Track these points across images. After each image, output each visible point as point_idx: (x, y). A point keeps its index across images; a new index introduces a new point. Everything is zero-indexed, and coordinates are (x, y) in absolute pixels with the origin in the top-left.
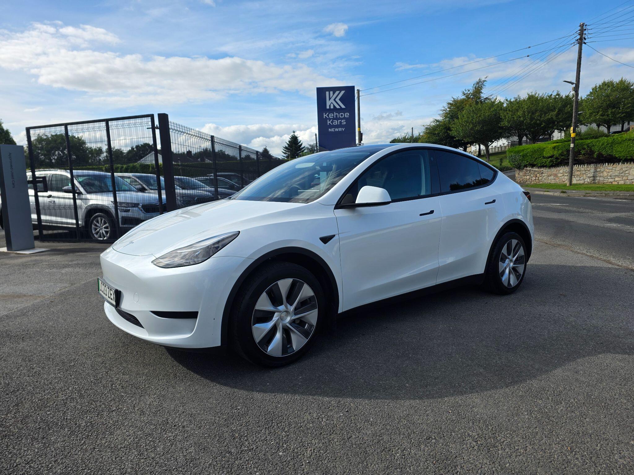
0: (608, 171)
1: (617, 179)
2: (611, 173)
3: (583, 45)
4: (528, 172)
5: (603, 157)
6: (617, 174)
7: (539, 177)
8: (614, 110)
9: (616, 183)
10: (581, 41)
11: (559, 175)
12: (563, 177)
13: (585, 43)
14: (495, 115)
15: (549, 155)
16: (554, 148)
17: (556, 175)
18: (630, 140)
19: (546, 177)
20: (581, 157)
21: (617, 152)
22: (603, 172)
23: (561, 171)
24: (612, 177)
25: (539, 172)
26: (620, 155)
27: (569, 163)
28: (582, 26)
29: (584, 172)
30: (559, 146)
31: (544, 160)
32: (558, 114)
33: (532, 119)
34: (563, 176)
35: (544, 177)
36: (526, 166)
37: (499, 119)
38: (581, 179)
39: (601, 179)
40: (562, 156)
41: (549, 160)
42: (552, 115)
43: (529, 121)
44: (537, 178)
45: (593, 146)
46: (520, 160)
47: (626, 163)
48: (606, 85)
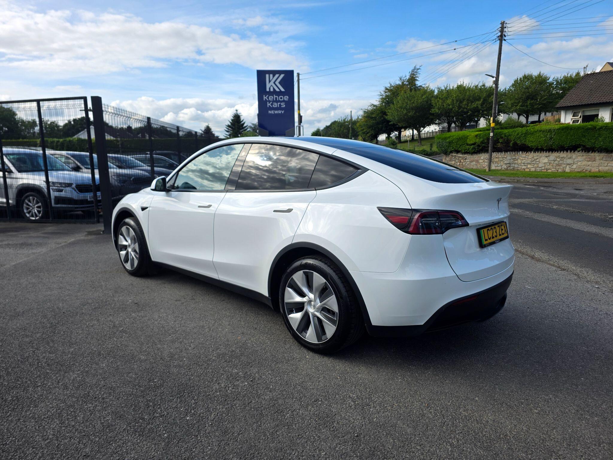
0: (522, 158)
1: (529, 166)
2: (524, 160)
3: (503, 41)
4: (454, 157)
5: (518, 146)
6: (529, 162)
7: (463, 163)
8: (532, 101)
9: (528, 170)
10: (501, 38)
11: (481, 161)
12: (484, 163)
13: (505, 40)
14: (427, 102)
15: (472, 142)
16: (476, 136)
17: (477, 161)
18: (540, 131)
19: (469, 163)
20: (499, 145)
21: (530, 141)
22: (517, 159)
23: (482, 158)
24: (525, 164)
25: (463, 158)
26: (532, 144)
27: (488, 150)
28: (503, 23)
29: (501, 159)
30: (481, 134)
31: (468, 147)
32: (482, 105)
33: (460, 107)
34: (484, 162)
35: (467, 163)
36: (451, 152)
37: (430, 106)
38: (499, 165)
39: (516, 166)
40: (483, 143)
41: (472, 147)
42: (477, 104)
43: (457, 110)
44: (461, 164)
45: (510, 135)
46: (446, 146)
47: (537, 152)
48: (527, 78)
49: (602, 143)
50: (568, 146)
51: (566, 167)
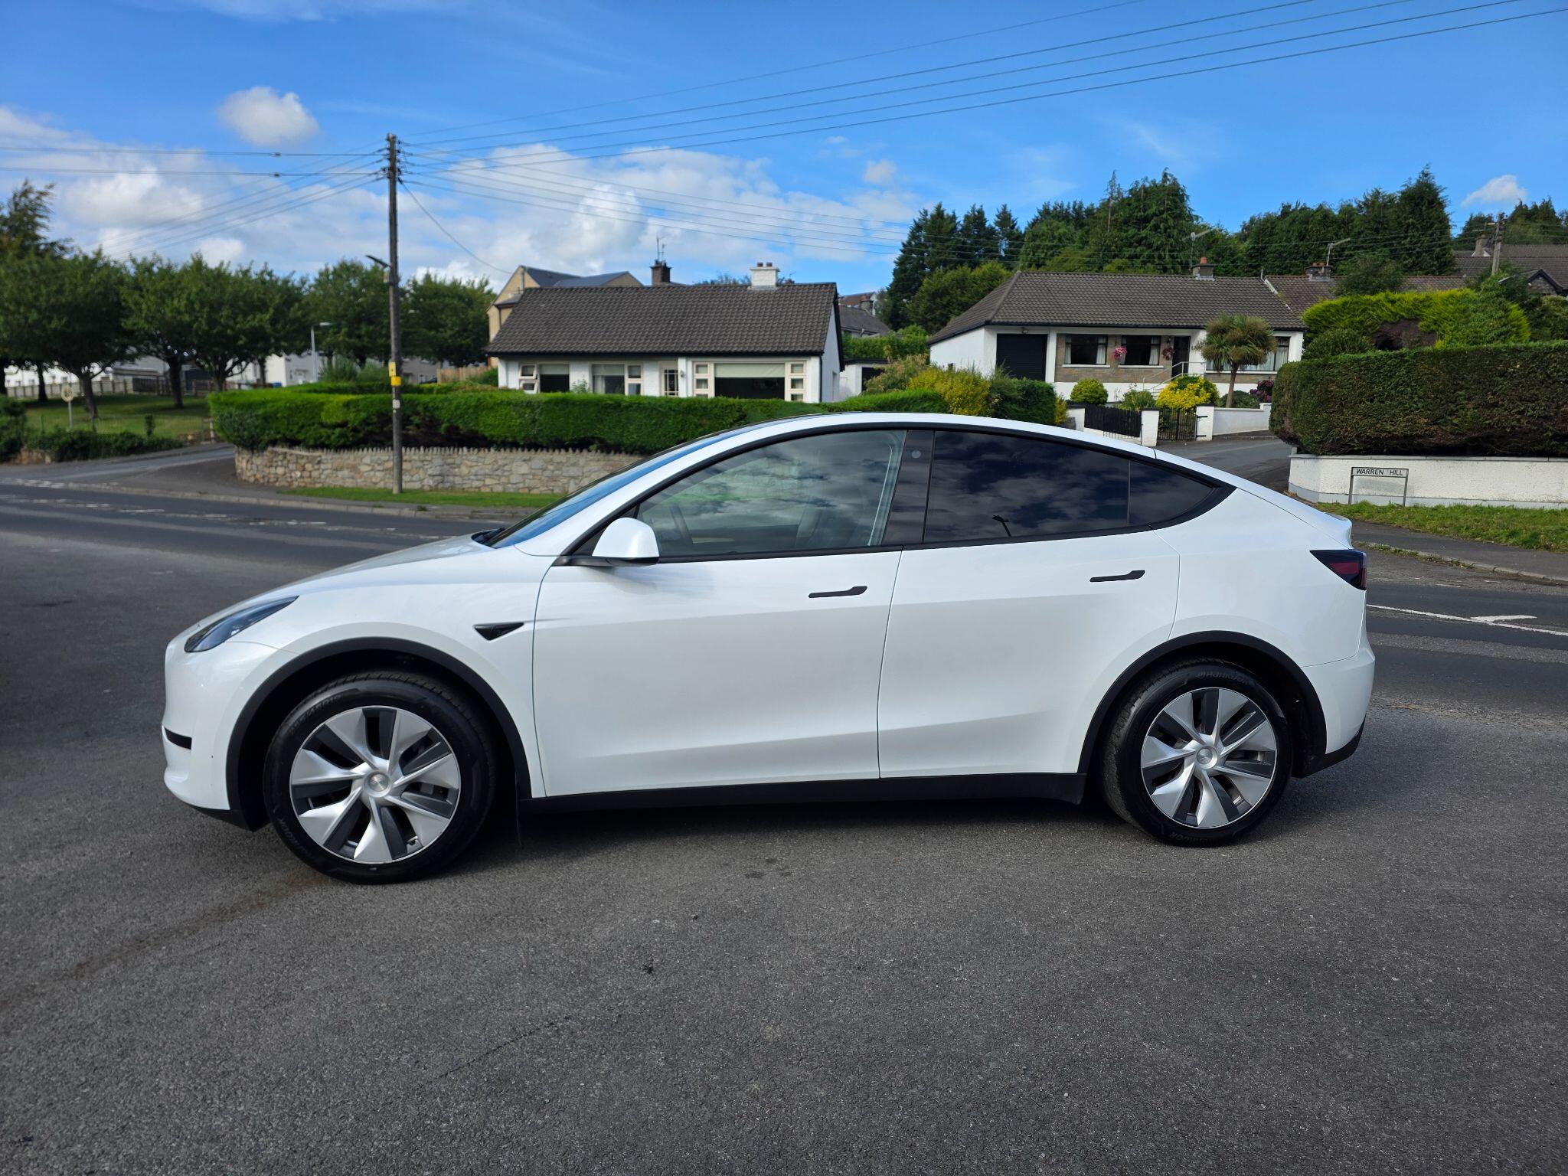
0: (469, 463)
1: (488, 481)
2: (476, 468)
3: (398, 184)
4: (281, 457)
5: (458, 434)
6: (487, 471)
7: (310, 472)
9: (488, 490)
10: (393, 174)
11: (363, 468)
12: (372, 473)
13: (401, 182)
15: (334, 420)
16: (347, 405)
17: (354, 468)
18: (509, 404)
19: (330, 471)
20: (412, 431)
21: (487, 425)
22: (459, 466)
23: (367, 460)
24: (479, 477)
25: (310, 460)
26: (492, 432)
27: (391, 438)
28: (392, 140)
29: (419, 464)
30: (358, 400)
31: (324, 432)
34: (372, 470)
35: (326, 472)
36: (274, 443)
38: (414, 479)
39: (458, 480)
40: (368, 424)
41: (338, 431)
44: (306, 474)
45: (437, 408)
46: (256, 427)
47: (502, 450)
49: (635, 436)
50: (572, 440)
51: (568, 483)
